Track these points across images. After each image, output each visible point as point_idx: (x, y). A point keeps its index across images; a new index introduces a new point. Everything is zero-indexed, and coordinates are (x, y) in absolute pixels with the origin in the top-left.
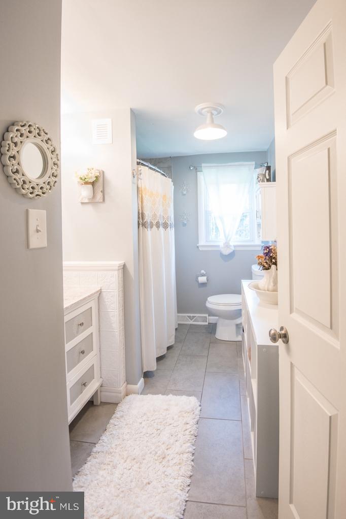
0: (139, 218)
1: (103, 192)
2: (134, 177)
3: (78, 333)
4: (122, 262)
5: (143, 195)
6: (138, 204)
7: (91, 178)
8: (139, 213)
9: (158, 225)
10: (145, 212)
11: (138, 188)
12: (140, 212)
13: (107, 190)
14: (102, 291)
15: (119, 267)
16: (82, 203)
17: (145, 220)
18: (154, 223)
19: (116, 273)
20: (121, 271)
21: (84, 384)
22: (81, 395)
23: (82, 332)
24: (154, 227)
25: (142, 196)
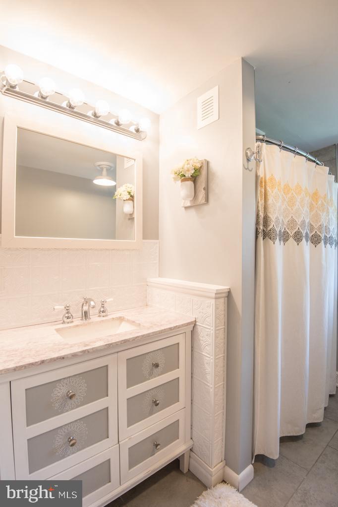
0: (257, 223)
1: (207, 189)
2: (248, 160)
3: (151, 375)
4: (224, 287)
5: (268, 188)
6: (257, 203)
7: (188, 170)
8: (258, 216)
9: (298, 237)
10: (270, 215)
11: (257, 177)
12: (262, 214)
13: (213, 186)
14: (197, 323)
15: (216, 294)
16: (186, 208)
17: (271, 227)
18: (291, 233)
19: (213, 301)
20: (222, 300)
21: (157, 445)
22: (150, 458)
23: (159, 375)
24: (291, 240)
25: (265, 190)
